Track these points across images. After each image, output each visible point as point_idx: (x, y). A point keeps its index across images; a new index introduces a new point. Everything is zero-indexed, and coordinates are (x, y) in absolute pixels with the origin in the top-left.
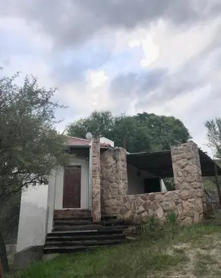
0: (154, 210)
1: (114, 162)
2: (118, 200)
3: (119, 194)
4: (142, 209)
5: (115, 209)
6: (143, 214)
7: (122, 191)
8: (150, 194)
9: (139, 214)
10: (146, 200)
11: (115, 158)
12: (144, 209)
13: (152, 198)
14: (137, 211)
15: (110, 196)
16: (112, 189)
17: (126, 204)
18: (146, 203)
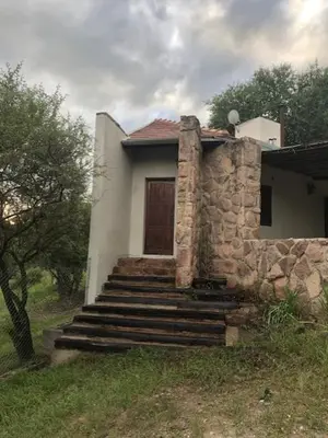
0: (302, 277)
1: (232, 169)
2: (235, 247)
3: (237, 235)
4: (277, 270)
5: (228, 265)
6: (279, 283)
7: (242, 231)
8: (297, 241)
9: (271, 281)
10: (287, 253)
11: (234, 162)
12: (280, 272)
13: (300, 251)
14: (268, 275)
15: (222, 238)
16: (225, 225)
17: (249, 257)
18: (285, 260)
